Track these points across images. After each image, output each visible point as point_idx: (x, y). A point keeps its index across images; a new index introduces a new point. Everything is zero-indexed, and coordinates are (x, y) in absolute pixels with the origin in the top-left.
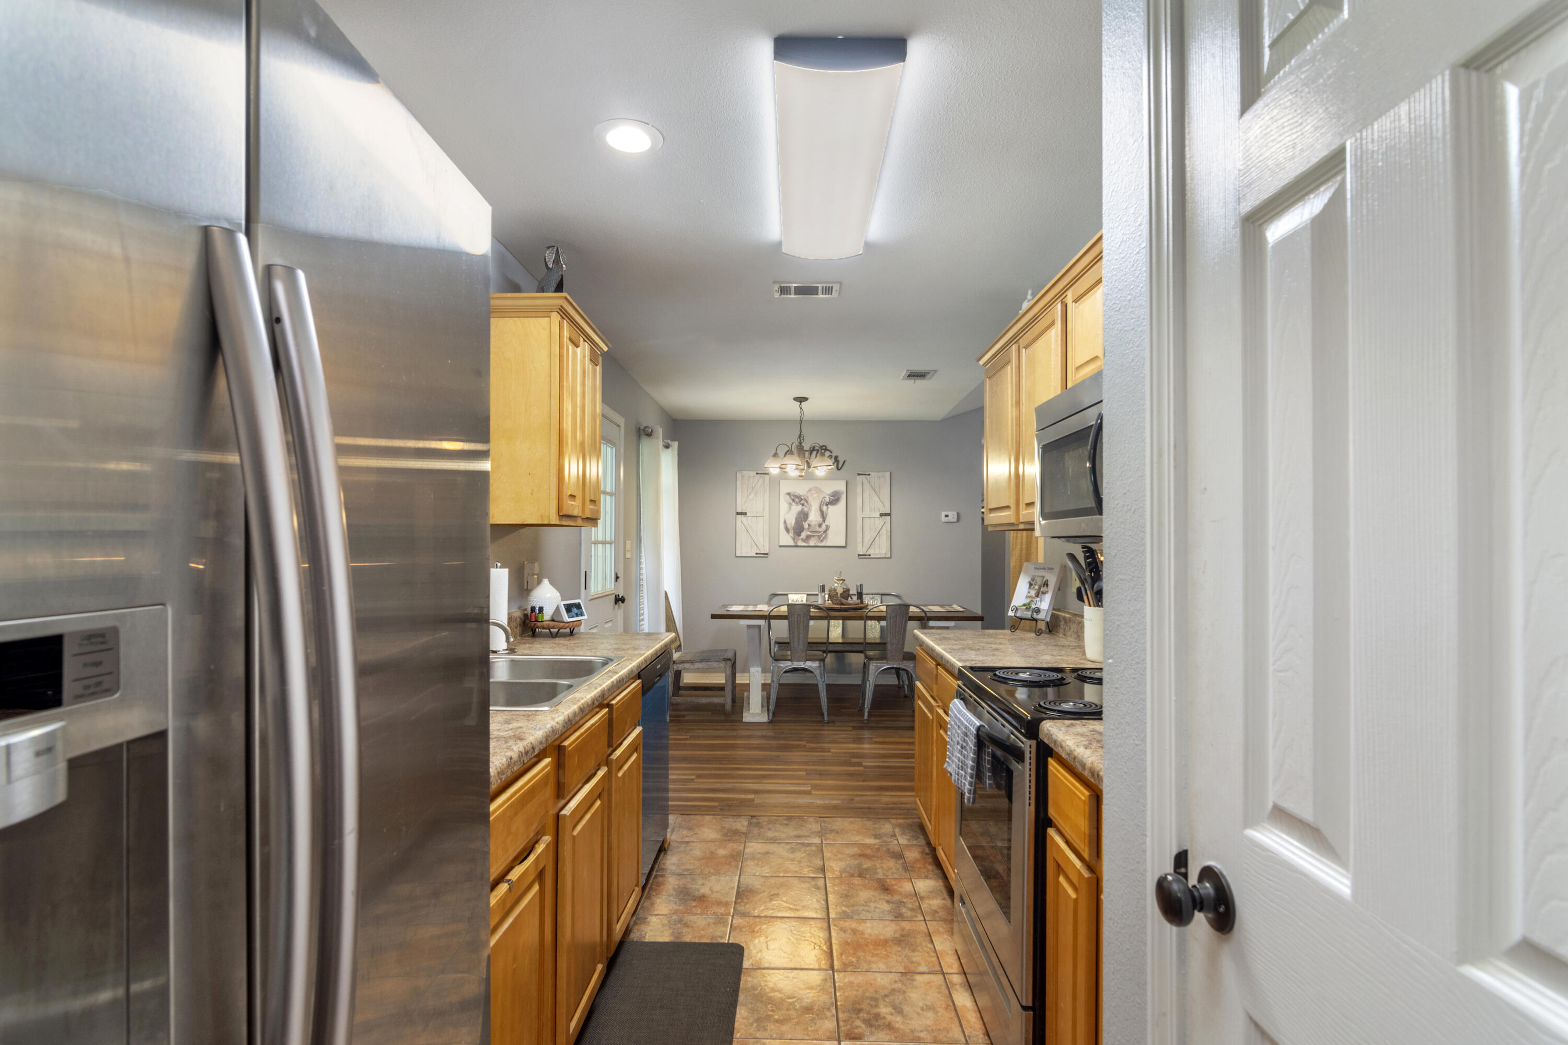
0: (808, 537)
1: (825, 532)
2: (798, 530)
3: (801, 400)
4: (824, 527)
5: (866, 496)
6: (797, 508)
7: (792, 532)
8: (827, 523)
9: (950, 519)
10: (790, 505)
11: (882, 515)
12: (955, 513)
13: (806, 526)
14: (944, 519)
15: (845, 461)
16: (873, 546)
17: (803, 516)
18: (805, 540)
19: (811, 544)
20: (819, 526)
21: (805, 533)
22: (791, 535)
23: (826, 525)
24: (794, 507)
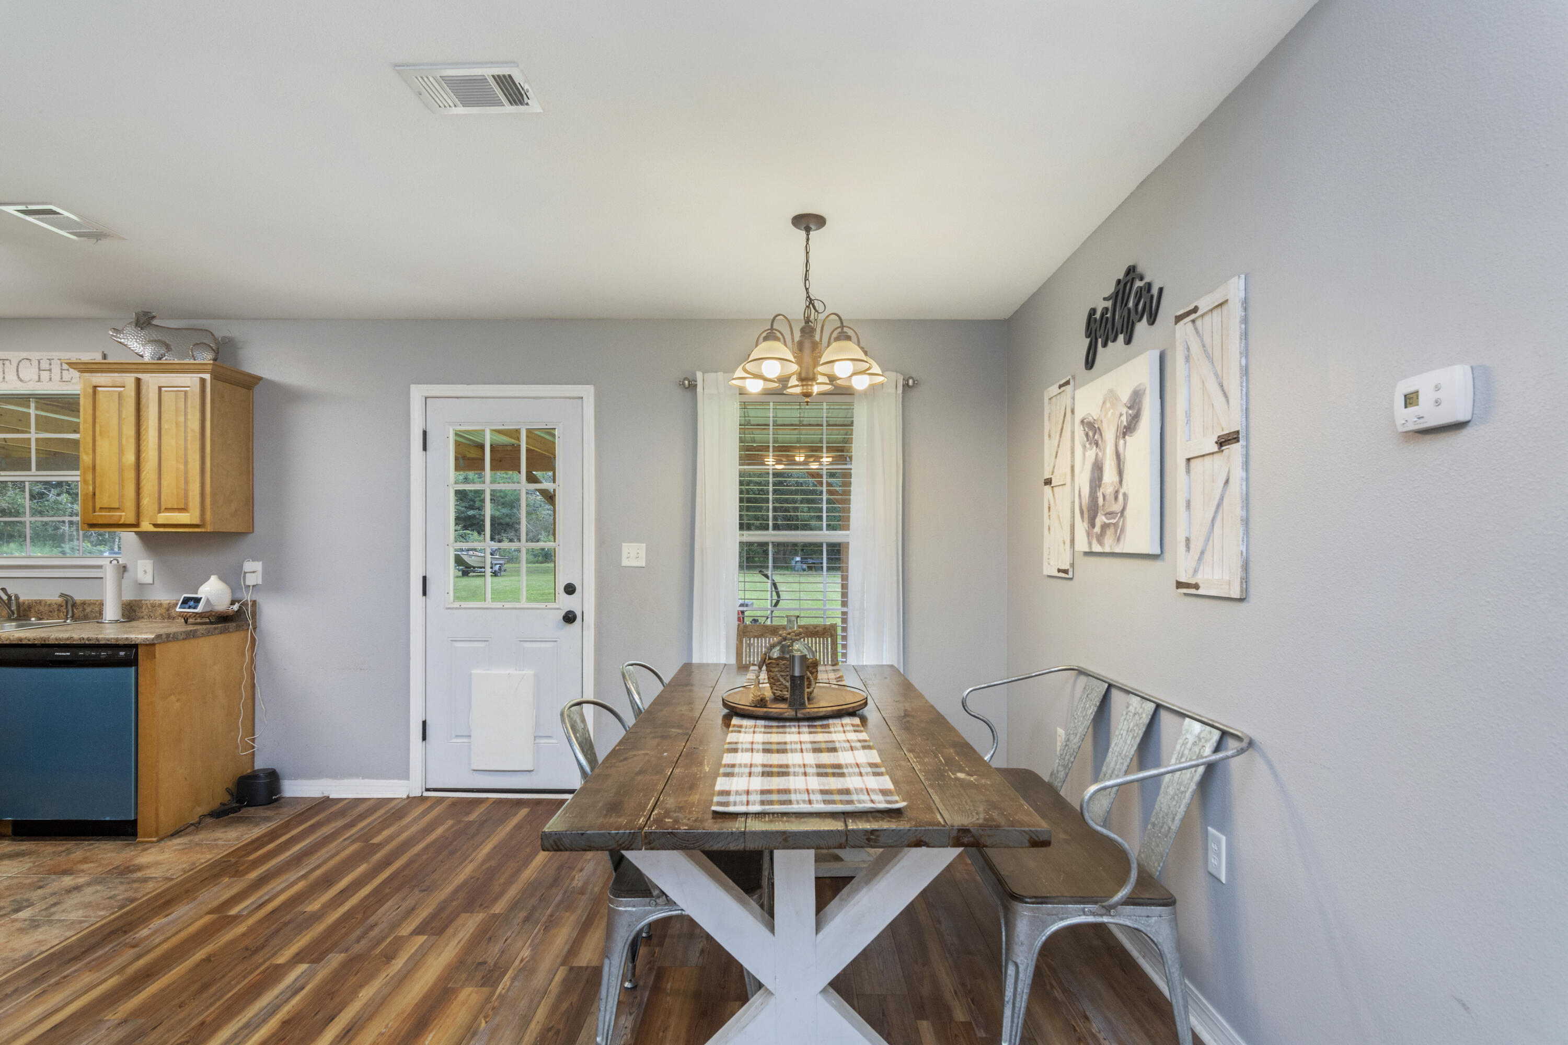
0: (1105, 527)
1: (1126, 512)
2: (1092, 511)
3: (807, 223)
4: (1121, 497)
5: (1197, 380)
6: (1091, 454)
7: (1086, 514)
8: (1128, 486)
10: (1084, 447)
11: (1224, 442)
13: (1101, 499)
14: (1407, 418)
15: (1161, 290)
16: (1207, 556)
17: (1098, 468)
18: (1100, 538)
19: (1107, 550)
20: (1116, 498)
21: (1101, 519)
22: (1086, 525)
23: (1125, 495)
24: (1087, 454)
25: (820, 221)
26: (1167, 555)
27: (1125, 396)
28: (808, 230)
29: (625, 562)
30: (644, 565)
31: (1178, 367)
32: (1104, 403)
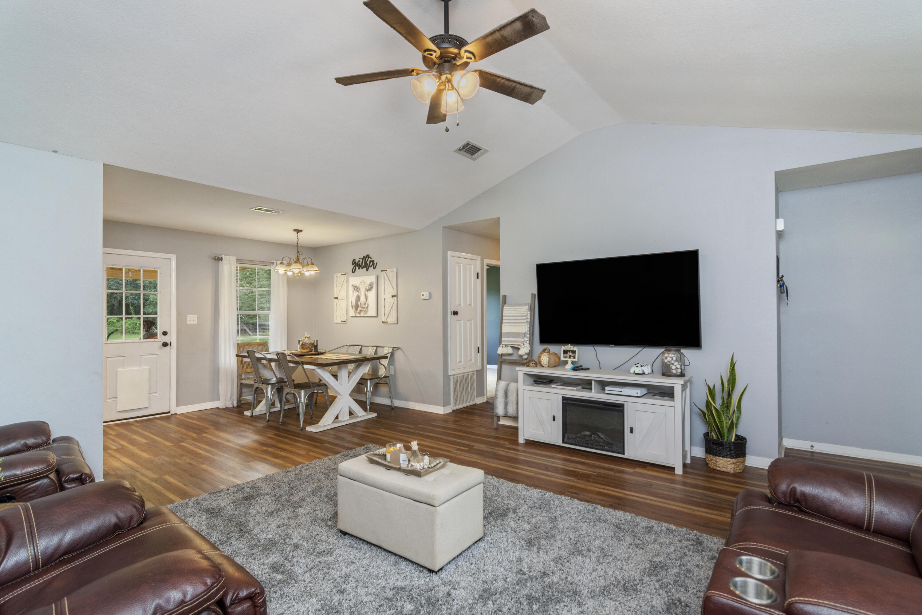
0: (361, 311)
1: (367, 308)
2: (356, 307)
3: (298, 231)
4: (366, 304)
5: (386, 284)
6: (356, 294)
7: (354, 308)
8: (368, 302)
9: (425, 297)
10: (353, 291)
11: (393, 296)
12: (428, 293)
13: (359, 305)
14: (422, 297)
15: (377, 263)
16: (389, 316)
17: (358, 298)
18: (359, 313)
19: (362, 315)
20: (365, 304)
21: (359, 309)
22: (354, 310)
23: (368, 304)
24: (355, 293)
25: (301, 231)
26: (379, 316)
27: (368, 283)
28: (298, 232)
29: (189, 322)
30: (196, 323)
31: (381, 280)
32: (361, 283)
